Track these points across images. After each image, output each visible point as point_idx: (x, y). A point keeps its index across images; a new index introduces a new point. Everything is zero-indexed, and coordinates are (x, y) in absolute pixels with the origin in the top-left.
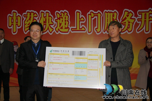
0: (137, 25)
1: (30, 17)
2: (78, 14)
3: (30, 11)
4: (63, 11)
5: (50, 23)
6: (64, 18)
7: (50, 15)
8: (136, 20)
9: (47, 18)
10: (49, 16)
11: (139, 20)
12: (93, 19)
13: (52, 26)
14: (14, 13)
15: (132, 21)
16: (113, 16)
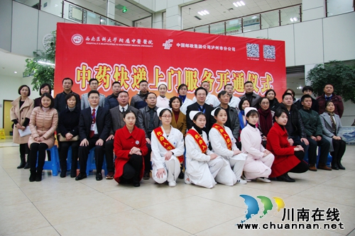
0: (216, 85)
1: (103, 71)
2: (157, 70)
3: (103, 65)
4: (141, 66)
5: (126, 78)
6: (141, 73)
7: (126, 69)
8: (216, 81)
9: (122, 73)
10: (125, 71)
11: (219, 80)
12: (173, 76)
13: (128, 82)
14: (84, 67)
15: (211, 81)
16: (194, 74)
